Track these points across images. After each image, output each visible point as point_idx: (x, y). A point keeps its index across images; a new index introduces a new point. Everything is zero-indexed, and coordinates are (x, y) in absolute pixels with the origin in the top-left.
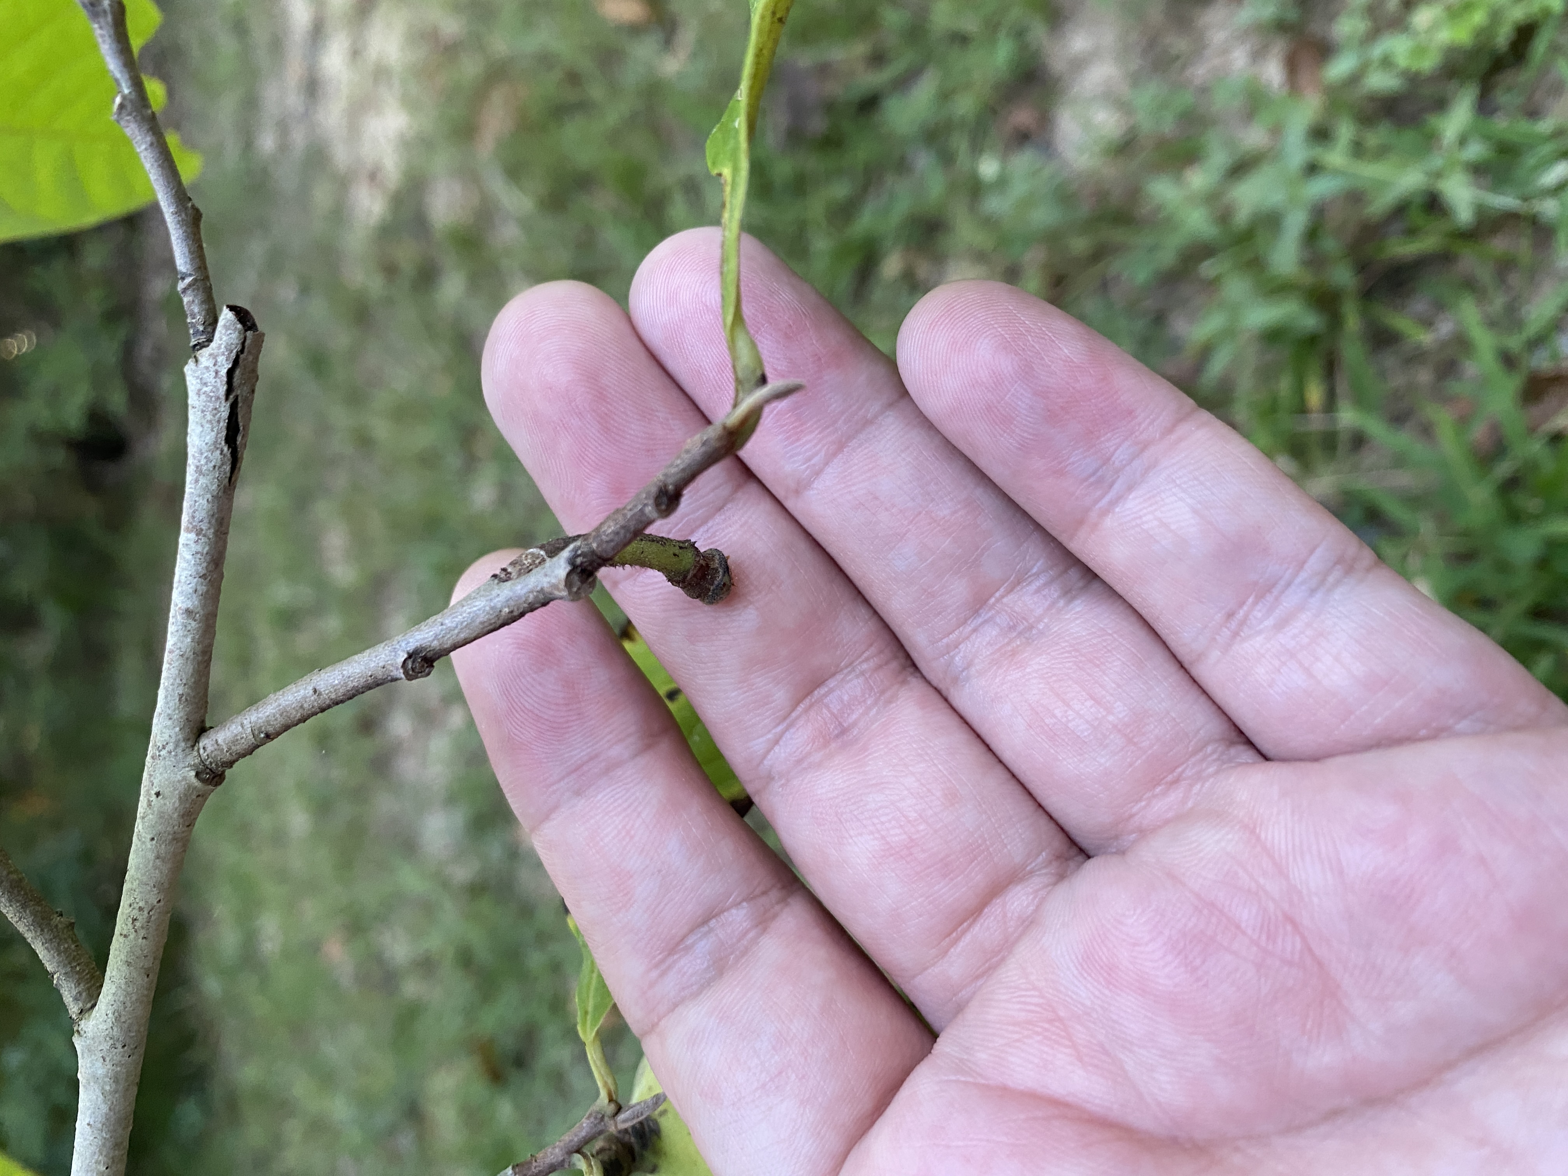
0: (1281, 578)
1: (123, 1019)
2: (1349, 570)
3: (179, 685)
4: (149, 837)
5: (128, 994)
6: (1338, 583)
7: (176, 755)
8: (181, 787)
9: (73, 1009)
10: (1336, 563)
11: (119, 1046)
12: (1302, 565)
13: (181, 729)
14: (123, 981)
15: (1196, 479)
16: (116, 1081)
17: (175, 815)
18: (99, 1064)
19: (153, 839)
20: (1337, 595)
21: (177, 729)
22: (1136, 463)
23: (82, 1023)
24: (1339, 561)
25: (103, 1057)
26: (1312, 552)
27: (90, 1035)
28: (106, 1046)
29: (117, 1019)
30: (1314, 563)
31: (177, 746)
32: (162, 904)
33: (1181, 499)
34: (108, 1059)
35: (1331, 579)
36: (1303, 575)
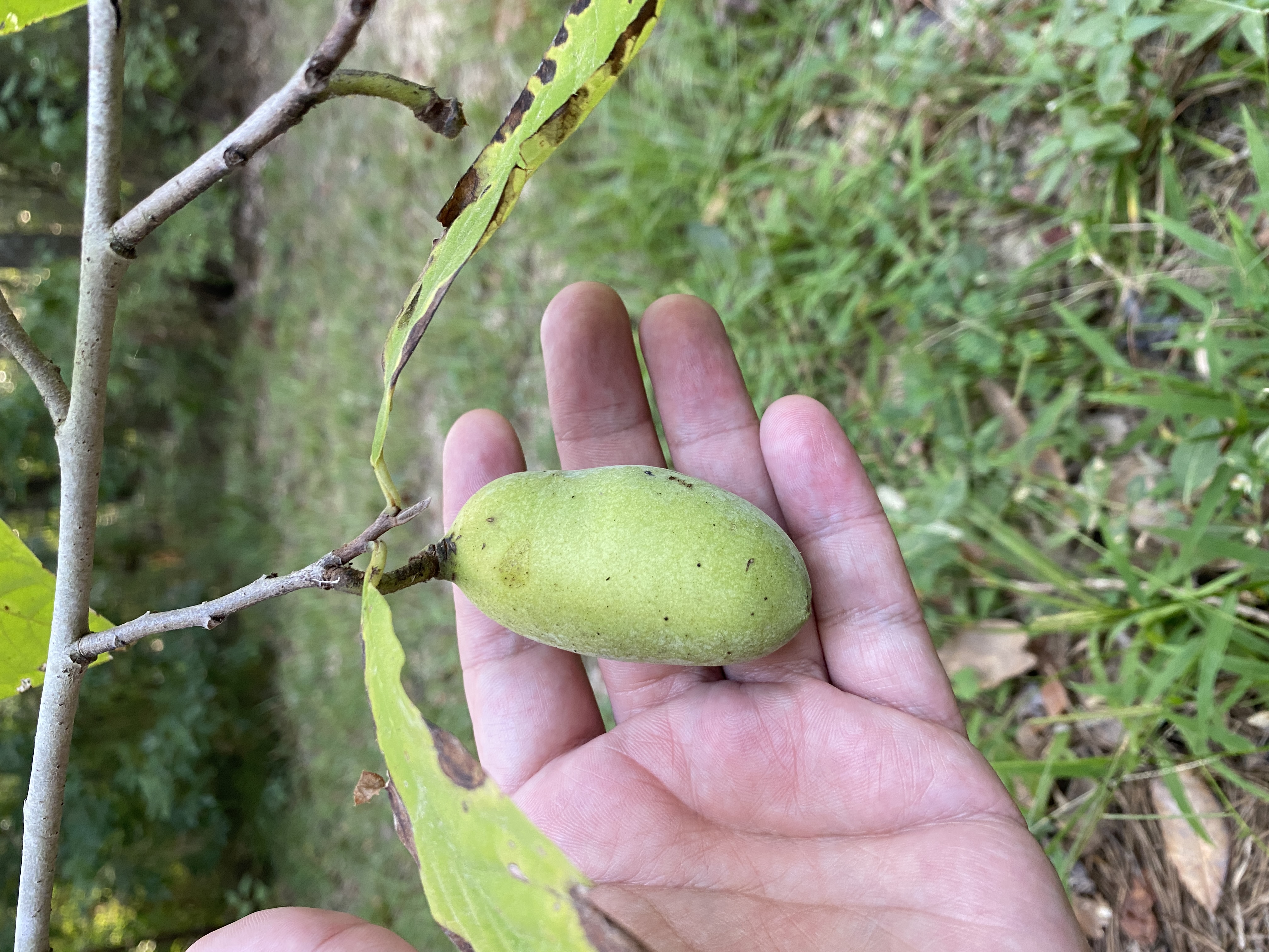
0: (873, 607)
1: (82, 423)
2: (905, 620)
3: (97, 182)
4: (87, 291)
5: (83, 405)
6: (897, 622)
7: (97, 232)
8: (102, 254)
9: (55, 418)
10: (902, 613)
11: (81, 442)
12: (886, 607)
13: (100, 214)
14: (79, 395)
15: (861, 545)
16: (81, 467)
17: (101, 276)
18: (69, 453)
19: (88, 293)
20: (893, 627)
21: (98, 214)
22: (839, 524)
23: (60, 427)
24: (903, 613)
25: (71, 449)
26: (892, 604)
27: (63, 434)
28: (73, 441)
29: (78, 422)
30: (891, 609)
31: (98, 226)
32: (99, 342)
33: (850, 551)
34: (74, 451)
35: (894, 619)
36: (883, 611)
